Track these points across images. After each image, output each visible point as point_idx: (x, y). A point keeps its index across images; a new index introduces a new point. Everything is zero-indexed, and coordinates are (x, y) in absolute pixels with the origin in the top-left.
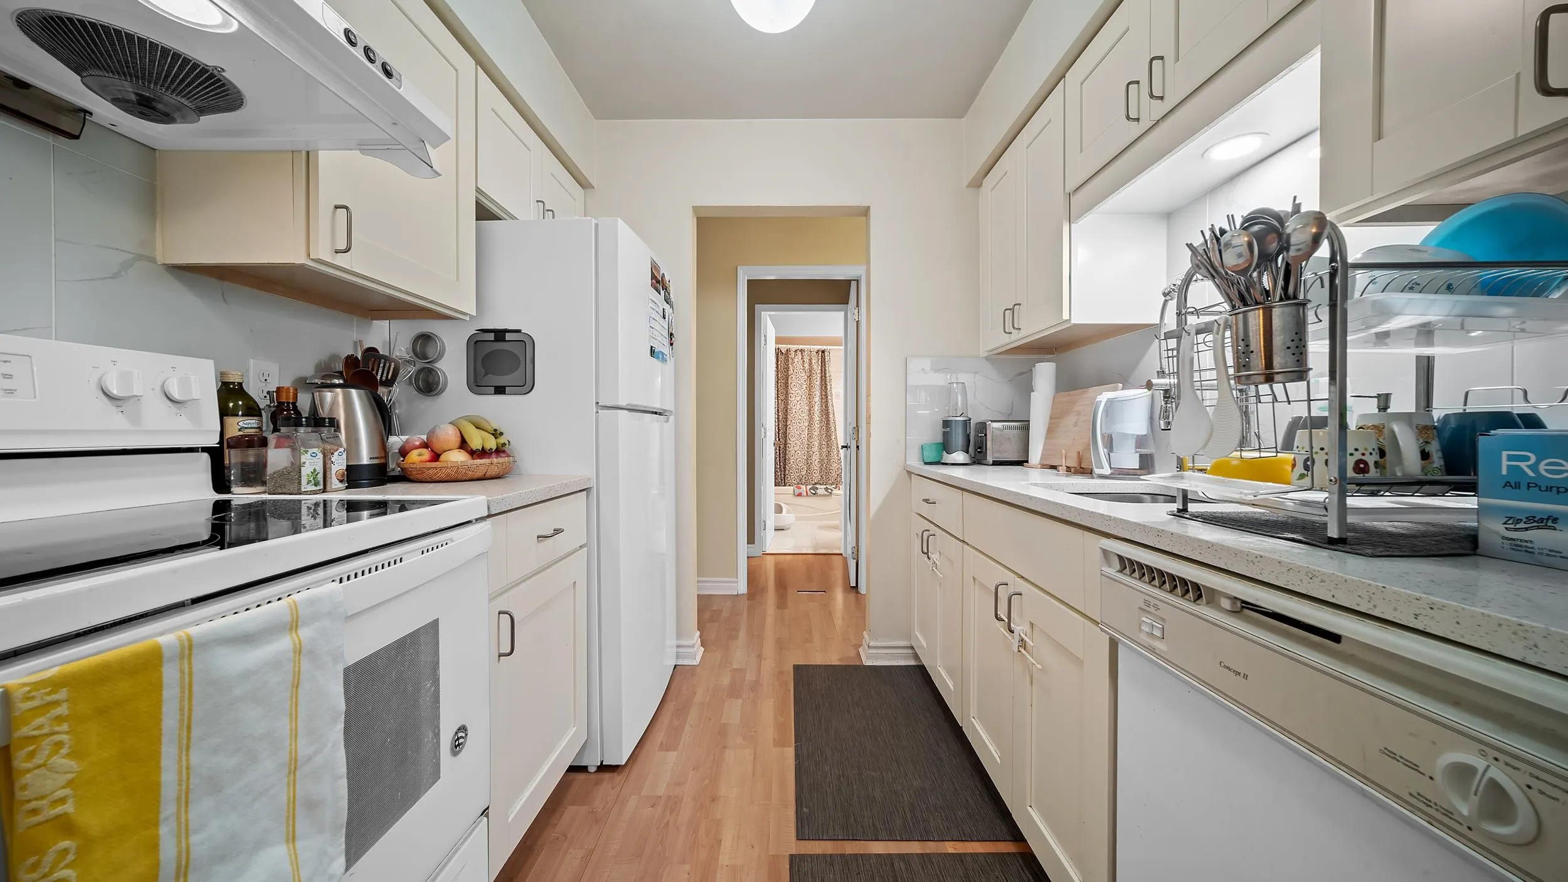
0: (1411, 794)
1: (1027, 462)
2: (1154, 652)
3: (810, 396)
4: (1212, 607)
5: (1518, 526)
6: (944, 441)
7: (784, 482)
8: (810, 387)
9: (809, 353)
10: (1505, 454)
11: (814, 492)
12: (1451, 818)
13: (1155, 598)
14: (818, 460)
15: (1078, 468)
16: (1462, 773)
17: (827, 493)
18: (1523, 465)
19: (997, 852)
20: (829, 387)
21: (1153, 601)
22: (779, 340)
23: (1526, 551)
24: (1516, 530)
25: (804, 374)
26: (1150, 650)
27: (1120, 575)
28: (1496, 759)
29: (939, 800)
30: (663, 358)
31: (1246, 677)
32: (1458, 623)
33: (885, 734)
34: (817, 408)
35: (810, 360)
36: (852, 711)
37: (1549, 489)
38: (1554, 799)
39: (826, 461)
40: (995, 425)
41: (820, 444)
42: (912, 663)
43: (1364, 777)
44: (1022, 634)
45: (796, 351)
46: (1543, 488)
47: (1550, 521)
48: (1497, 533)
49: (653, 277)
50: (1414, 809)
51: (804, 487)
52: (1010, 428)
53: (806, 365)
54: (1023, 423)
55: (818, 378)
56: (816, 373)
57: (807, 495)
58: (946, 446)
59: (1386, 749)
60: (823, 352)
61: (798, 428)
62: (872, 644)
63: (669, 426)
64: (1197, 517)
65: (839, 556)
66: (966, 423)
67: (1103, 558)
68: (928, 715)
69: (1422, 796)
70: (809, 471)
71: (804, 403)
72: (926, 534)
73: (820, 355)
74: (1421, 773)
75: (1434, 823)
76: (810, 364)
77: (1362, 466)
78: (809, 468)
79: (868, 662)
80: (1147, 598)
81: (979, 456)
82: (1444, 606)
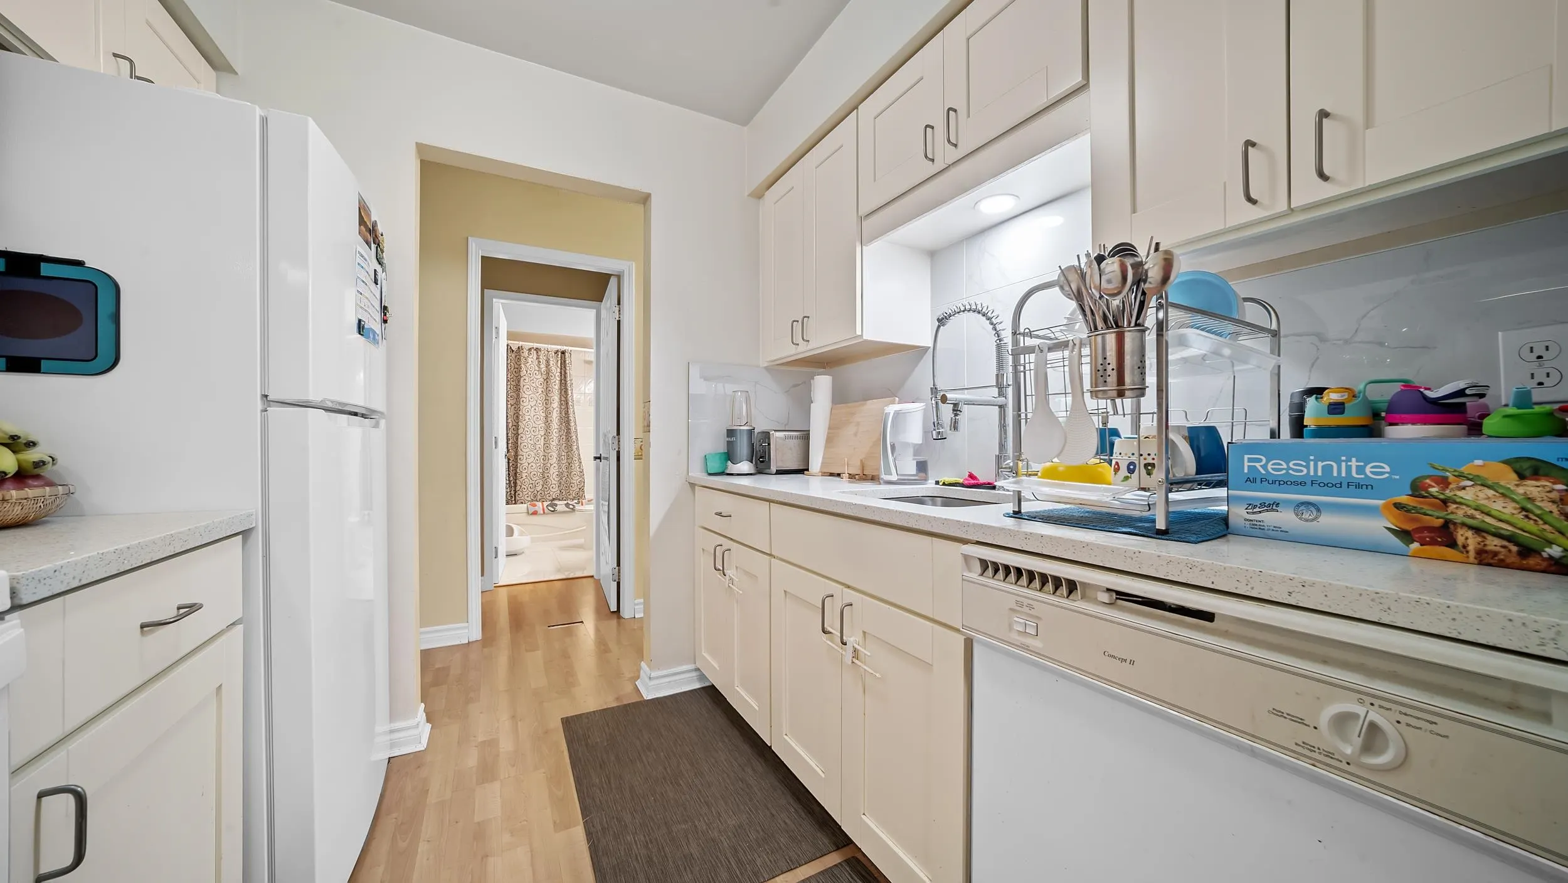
0: (1296, 744)
1: (808, 470)
2: (1027, 649)
3: (547, 401)
4: (1087, 601)
5: (1255, 510)
6: (728, 451)
7: (515, 500)
8: (547, 391)
9: (546, 352)
10: (1246, 457)
11: (553, 510)
12: (1332, 758)
13: (1026, 597)
14: (557, 473)
15: (861, 475)
16: (1342, 721)
17: (568, 509)
18: (1257, 465)
19: (825, 868)
20: (570, 392)
21: (1026, 601)
22: (511, 336)
23: (1260, 528)
24: (1254, 513)
25: (539, 377)
26: (1025, 649)
27: (981, 578)
28: (1372, 704)
29: (759, 833)
30: (374, 338)
31: (1132, 662)
32: (1326, 596)
33: (687, 775)
34: (555, 416)
35: (548, 361)
36: (644, 758)
37: (1274, 482)
38: (1418, 728)
39: (565, 474)
40: (778, 434)
41: (559, 456)
42: (697, 686)
43: (1253, 736)
44: (855, 645)
45: (530, 350)
46: (1271, 482)
47: (1274, 505)
48: (1242, 516)
49: (362, 222)
50: (1299, 755)
51: (540, 503)
52: (791, 437)
53: (543, 366)
54: (803, 433)
55: (557, 382)
56: (555, 376)
57: (544, 512)
58: (730, 456)
59: (1274, 709)
60: (563, 353)
61: (532, 437)
62: (653, 675)
63: (378, 435)
64: (1035, 518)
65: (589, 579)
66: (751, 432)
67: (964, 564)
68: (726, 741)
69: (1307, 744)
70: (545, 486)
71: (540, 408)
72: (719, 550)
73: (559, 356)
74: (1306, 725)
75: (1317, 764)
76: (548, 365)
77: (1132, 467)
78: (545, 482)
79: (648, 695)
80: (1019, 599)
81: (761, 466)
82: (1314, 584)
